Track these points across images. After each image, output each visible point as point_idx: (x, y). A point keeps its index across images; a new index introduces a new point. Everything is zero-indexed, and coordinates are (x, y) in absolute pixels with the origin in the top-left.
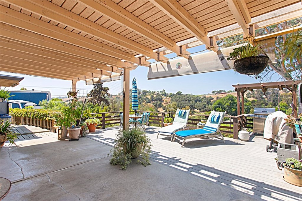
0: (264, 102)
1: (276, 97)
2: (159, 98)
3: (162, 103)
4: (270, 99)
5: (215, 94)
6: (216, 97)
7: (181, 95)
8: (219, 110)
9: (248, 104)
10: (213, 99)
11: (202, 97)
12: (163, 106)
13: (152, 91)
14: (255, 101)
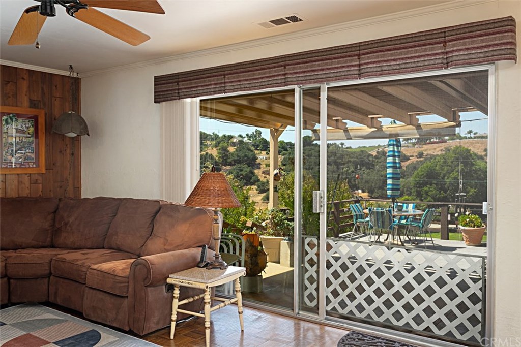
2: (246, 156)
3: (256, 171)
5: (414, 144)
6: (415, 154)
7: (313, 147)
8: (430, 193)
10: (406, 158)
11: (374, 153)
12: (259, 180)
13: (221, 135)
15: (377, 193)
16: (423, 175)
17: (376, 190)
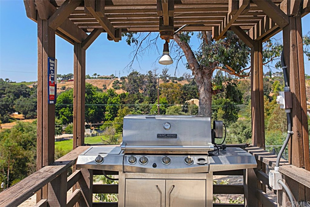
0: (138, 97)
1: (153, 88)
4: (146, 92)
5: (60, 81)
6: (61, 87)
9: (116, 100)
11: (31, 87)
14: (126, 96)
15: (30, 115)
16: (60, 101)
17: (29, 112)
